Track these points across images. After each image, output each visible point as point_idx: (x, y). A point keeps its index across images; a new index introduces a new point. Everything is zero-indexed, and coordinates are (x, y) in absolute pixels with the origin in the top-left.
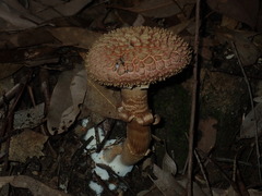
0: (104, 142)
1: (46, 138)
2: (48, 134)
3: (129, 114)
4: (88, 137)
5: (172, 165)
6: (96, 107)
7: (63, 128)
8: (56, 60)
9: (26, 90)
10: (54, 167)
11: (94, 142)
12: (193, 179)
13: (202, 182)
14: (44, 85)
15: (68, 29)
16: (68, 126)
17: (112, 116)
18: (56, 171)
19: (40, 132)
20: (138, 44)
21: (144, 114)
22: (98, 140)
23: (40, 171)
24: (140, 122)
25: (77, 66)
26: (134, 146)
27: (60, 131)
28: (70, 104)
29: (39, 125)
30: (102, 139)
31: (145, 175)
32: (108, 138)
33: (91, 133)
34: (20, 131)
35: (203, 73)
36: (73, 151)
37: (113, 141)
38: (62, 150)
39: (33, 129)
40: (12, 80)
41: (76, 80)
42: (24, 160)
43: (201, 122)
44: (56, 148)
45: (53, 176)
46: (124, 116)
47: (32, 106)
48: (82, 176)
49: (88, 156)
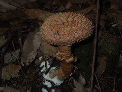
0: (50, 69)
1: (20, 67)
2: (22, 66)
3: (62, 57)
4: (41, 65)
7: (29, 62)
8: (26, 27)
9: (11, 42)
10: (24, 81)
11: (44, 68)
12: (94, 87)
13: (98, 88)
14: (20, 39)
15: (32, 10)
16: (31, 61)
17: (54, 56)
18: (25, 83)
19: (17, 64)
21: (69, 57)
22: (46, 68)
23: (17, 84)
25: (37, 29)
26: (64, 72)
27: (27, 64)
28: (33, 49)
29: (17, 61)
34: (7, 64)
35: (100, 34)
36: (34, 73)
37: (54, 68)
38: (29, 73)
39: (14, 63)
40: (4, 37)
41: (36, 36)
42: (9, 79)
43: (99, 58)
44: (25, 72)
45: (23, 86)
47: (13, 50)
48: (38, 86)
49: (42, 76)
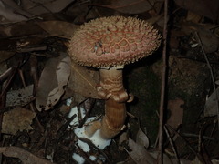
0: (85, 119)
1: (35, 114)
2: (36, 111)
3: (107, 92)
4: (71, 115)
5: (145, 139)
6: (78, 89)
7: (50, 105)
8: (44, 48)
9: (17, 73)
10: (41, 140)
11: (76, 119)
12: (163, 152)
13: (172, 154)
14: (33, 69)
16: (54, 104)
17: (93, 96)
18: (43, 143)
19: (29, 109)
20: (114, 30)
21: (120, 92)
22: (80, 117)
23: (29, 143)
24: (116, 99)
25: (62, 53)
26: (111, 121)
27: (47, 108)
28: (56, 85)
29: (29, 104)
30: (83, 116)
31: (121, 149)
32: (88, 115)
33: (74, 111)
34: (12, 108)
35: (171, 60)
36: (58, 126)
37: (93, 118)
38: (49, 126)
39: (24, 107)
40: (6, 66)
41: (61, 65)
42: (15, 133)
44: (44, 124)
46: (103, 94)
47: (22, 87)
48: (66, 148)
49: (72, 132)
